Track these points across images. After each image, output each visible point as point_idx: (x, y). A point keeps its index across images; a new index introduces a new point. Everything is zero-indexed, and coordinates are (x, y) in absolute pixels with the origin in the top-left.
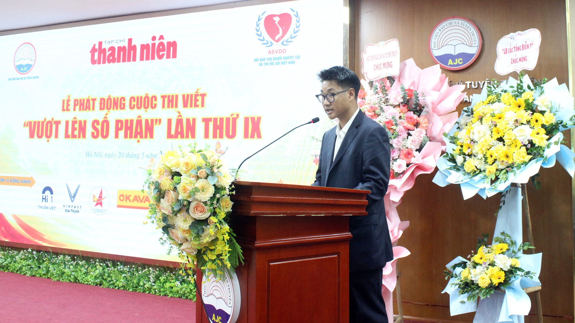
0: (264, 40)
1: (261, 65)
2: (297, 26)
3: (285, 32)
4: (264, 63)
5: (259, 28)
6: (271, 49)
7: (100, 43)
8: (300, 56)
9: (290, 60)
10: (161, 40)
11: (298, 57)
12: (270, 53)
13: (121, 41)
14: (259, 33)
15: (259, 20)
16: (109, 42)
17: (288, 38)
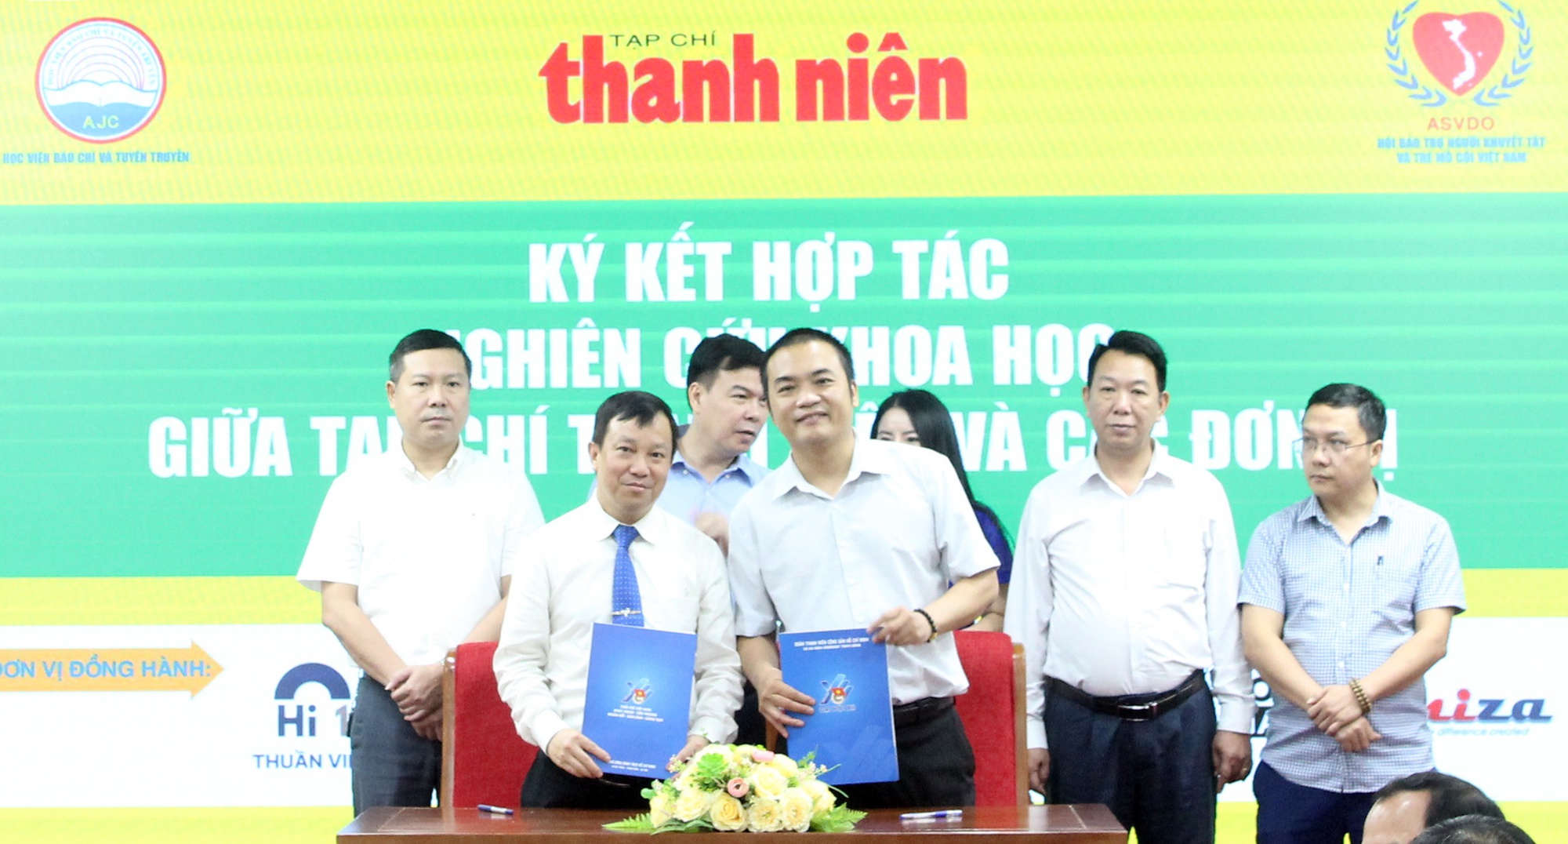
0: (1415, 85)
1: (1403, 158)
2: (1524, 52)
3: (1483, 68)
4: (1416, 155)
5: (1398, 52)
6: (1438, 113)
7: (593, 45)
8: (1542, 139)
9: (1510, 150)
10: (894, 52)
11: (1536, 142)
12: (1436, 126)
13: (693, 39)
14: (1399, 64)
15: (1396, 26)
16: (634, 39)
17: (1496, 87)
